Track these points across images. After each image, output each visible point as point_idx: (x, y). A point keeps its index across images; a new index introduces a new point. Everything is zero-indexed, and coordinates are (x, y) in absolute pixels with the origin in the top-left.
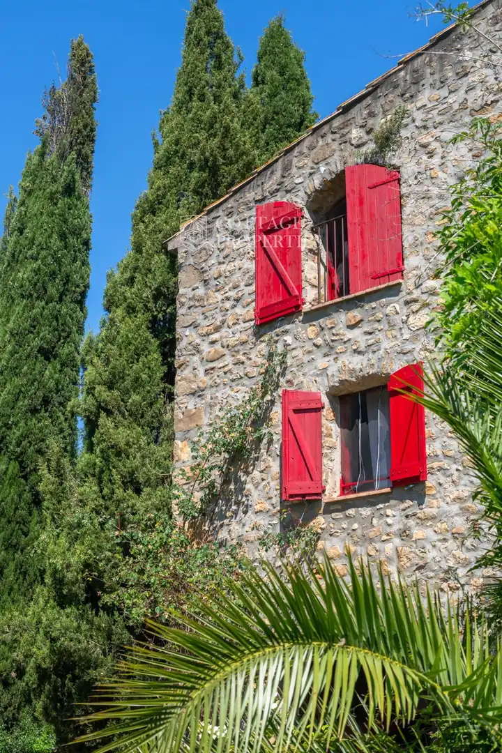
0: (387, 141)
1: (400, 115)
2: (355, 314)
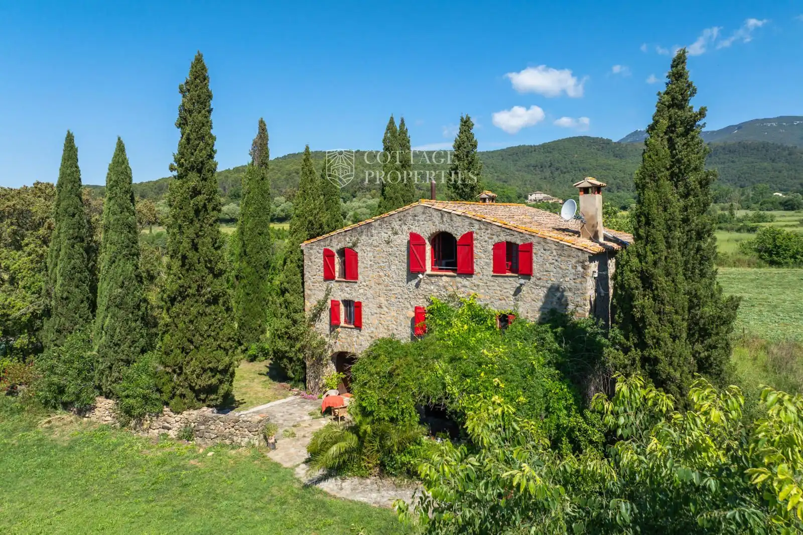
1: (358, 239)
2: (347, 284)
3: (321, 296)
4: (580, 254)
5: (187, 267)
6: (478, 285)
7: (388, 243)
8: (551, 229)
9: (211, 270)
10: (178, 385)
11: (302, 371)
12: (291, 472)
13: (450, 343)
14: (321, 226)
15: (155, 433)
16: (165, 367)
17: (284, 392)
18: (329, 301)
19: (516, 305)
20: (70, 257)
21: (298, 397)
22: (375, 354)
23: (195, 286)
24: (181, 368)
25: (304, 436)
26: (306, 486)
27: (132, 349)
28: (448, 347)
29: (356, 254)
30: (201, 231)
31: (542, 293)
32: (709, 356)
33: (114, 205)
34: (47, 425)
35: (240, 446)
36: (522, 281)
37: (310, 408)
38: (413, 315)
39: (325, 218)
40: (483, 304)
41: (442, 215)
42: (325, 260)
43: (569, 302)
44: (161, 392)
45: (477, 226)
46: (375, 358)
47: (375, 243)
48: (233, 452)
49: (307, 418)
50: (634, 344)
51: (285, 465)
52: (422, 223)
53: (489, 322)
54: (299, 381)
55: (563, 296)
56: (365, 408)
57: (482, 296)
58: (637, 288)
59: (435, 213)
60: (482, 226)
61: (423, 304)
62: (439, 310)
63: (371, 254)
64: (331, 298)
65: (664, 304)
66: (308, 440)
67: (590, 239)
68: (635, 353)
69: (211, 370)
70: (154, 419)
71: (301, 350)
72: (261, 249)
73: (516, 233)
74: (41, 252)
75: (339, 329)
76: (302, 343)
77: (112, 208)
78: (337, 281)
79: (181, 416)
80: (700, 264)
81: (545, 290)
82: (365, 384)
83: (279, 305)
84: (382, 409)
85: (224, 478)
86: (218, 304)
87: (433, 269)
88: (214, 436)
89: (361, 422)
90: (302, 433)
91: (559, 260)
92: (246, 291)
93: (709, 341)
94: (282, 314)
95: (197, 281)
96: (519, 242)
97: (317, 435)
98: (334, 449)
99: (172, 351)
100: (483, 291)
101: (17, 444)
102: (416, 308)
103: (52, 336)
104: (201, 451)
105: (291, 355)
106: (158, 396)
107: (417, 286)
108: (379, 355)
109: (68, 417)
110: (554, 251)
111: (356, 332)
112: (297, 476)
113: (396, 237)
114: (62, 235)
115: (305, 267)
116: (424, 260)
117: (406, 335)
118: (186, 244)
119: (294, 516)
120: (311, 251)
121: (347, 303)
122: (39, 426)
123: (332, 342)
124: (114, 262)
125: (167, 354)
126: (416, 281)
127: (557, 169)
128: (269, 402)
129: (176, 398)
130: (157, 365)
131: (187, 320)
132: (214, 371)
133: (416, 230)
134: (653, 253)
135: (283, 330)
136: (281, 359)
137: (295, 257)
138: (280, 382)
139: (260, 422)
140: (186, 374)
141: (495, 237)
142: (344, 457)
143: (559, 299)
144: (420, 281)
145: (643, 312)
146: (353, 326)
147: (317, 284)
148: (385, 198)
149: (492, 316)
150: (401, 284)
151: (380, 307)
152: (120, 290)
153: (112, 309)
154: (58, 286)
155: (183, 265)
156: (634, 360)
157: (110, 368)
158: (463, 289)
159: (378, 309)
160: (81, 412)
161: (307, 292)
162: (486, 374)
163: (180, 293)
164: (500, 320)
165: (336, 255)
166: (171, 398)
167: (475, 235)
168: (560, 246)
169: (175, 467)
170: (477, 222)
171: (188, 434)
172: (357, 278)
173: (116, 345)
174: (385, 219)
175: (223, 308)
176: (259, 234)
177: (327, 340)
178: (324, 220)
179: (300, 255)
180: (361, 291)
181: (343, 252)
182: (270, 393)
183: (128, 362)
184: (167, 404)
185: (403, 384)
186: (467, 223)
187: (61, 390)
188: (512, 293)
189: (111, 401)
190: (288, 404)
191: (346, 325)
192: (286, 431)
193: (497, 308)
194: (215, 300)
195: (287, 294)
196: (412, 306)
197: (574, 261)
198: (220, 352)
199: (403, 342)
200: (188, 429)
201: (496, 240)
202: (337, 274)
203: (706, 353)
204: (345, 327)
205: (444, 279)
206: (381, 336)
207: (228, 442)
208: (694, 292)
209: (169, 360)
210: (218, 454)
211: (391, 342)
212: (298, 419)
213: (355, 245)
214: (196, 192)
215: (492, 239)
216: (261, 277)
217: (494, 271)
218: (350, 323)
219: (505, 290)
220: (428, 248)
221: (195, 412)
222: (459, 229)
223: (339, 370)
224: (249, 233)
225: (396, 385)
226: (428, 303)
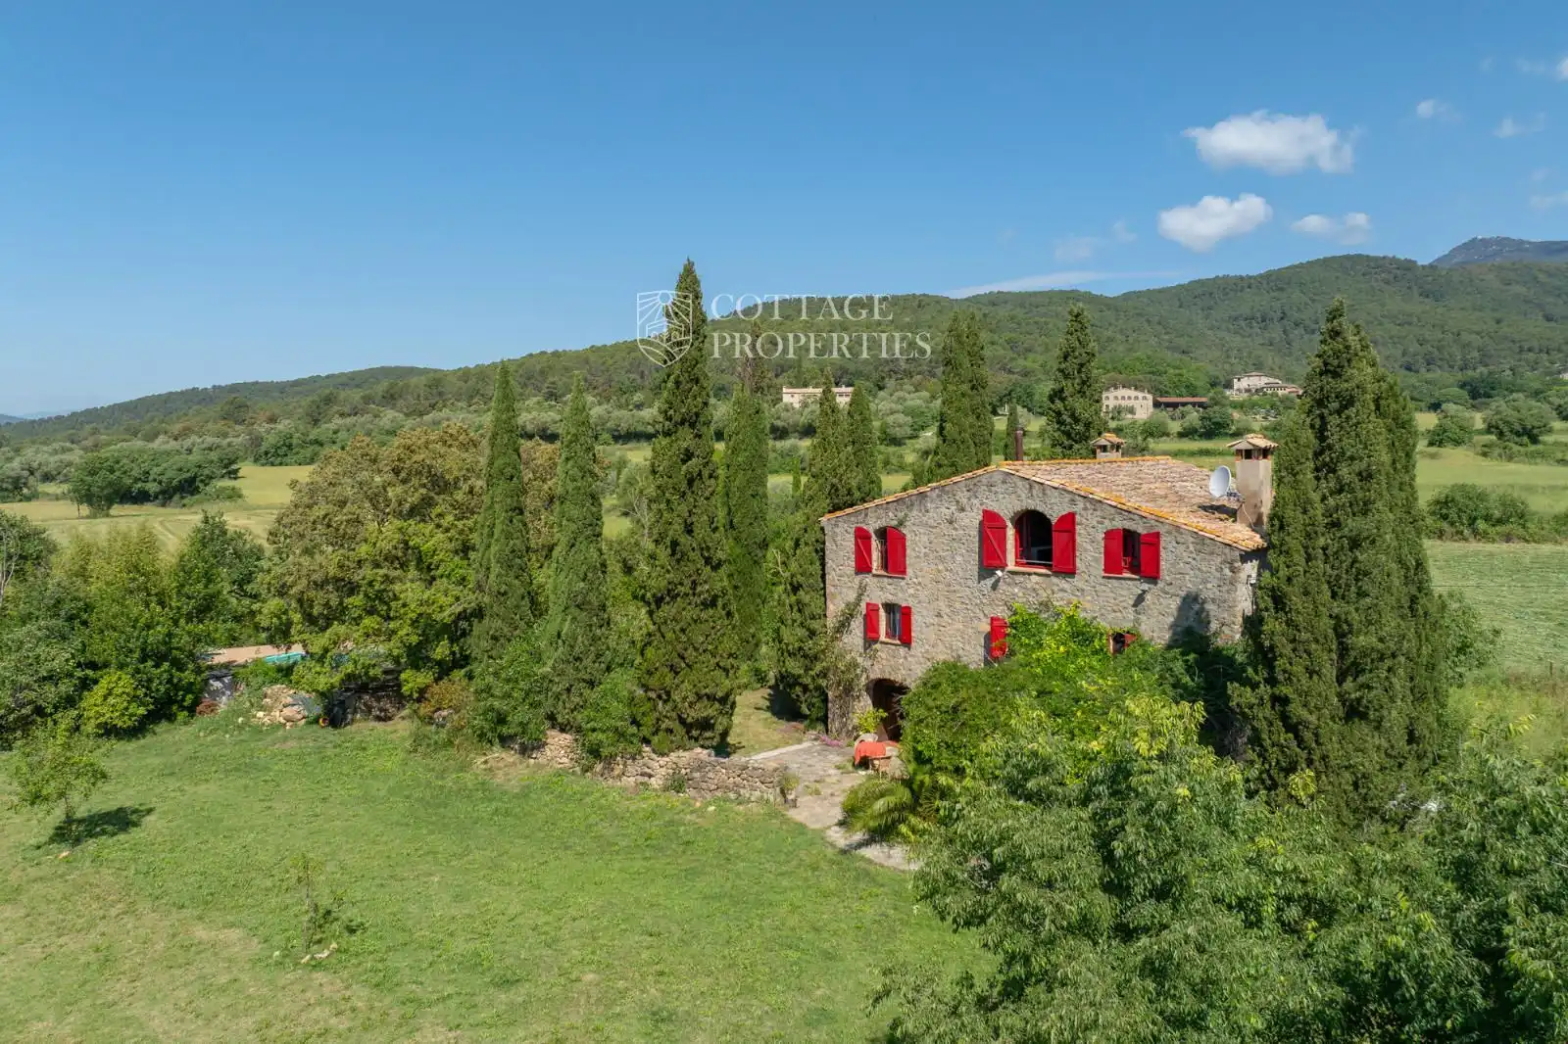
1: (906, 515)
2: (890, 580)
3: (852, 596)
4: (1227, 550)
5: (678, 556)
6: (1083, 590)
7: (951, 523)
8: (1195, 507)
9: (708, 561)
10: (666, 717)
11: (821, 705)
12: (820, 836)
13: (1039, 670)
14: (849, 493)
15: (630, 781)
16: (646, 691)
17: (797, 735)
18: (863, 605)
19: (1137, 620)
20: (509, 536)
21: (816, 743)
22: (934, 680)
23: (688, 582)
24: (668, 694)
25: (832, 795)
26: (844, 852)
27: (597, 665)
28: (1036, 675)
29: (903, 538)
30: (695, 507)
31: (1174, 604)
32: (1362, 698)
33: (573, 467)
34: (483, 766)
35: (749, 801)
36: (1146, 586)
37: (836, 759)
38: (988, 628)
39: (855, 479)
40: (1089, 616)
41: (1031, 487)
42: (857, 544)
43: (1212, 619)
44: (639, 725)
45: (1081, 504)
46: (934, 687)
47: (931, 522)
48: (741, 808)
49: (832, 771)
50: (1265, 679)
51: (813, 827)
52: (1001, 496)
53: (1097, 644)
54: (817, 719)
55: (1202, 609)
56: (921, 753)
57: (1088, 606)
58: (1267, 609)
59: (1020, 483)
60: (1088, 505)
61: (1002, 613)
62: (1025, 623)
63: (925, 539)
64: (866, 600)
65: (1299, 631)
66: (841, 799)
67: (1250, 526)
68: (1264, 690)
69: (708, 697)
70: (629, 762)
71: (824, 674)
72: (756, 518)
73: (1136, 517)
74: (461, 527)
75: (878, 646)
76: (824, 664)
77: (570, 472)
78: (874, 576)
79: (667, 759)
80: (1357, 580)
81: (1178, 601)
82: (921, 721)
83: (788, 608)
84: (945, 755)
85: (736, 837)
86: (716, 606)
87: (1017, 564)
88: (713, 787)
89: (915, 774)
90: (830, 791)
91: (1198, 558)
92: (733, 582)
93: (1361, 679)
94: (794, 621)
95: (690, 576)
96: (1141, 530)
97: (854, 792)
98: (880, 805)
99: (656, 669)
100: (1089, 598)
101: (455, 788)
102: (992, 619)
103: (485, 644)
104: (698, 804)
105: (807, 680)
106: (633, 729)
107: (994, 587)
108: (940, 684)
109: (510, 757)
110: (1191, 546)
111: (902, 651)
112: (830, 840)
113: (962, 515)
114: (497, 506)
115: (827, 552)
116: (1004, 552)
117: (976, 658)
118: (678, 527)
119: (830, 884)
120: (836, 530)
121: (890, 608)
122: (474, 766)
123: (867, 664)
124: (573, 545)
125: (650, 673)
126: (993, 579)
127: (1297, 325)
128: (776, 748)
129: (660, 733)
130: (634, 688)
131: (677, 628)
132: (711, 698)
133: (993, 507)
134: (1288, 567)
135: (796, 645)
136: (792, 686)
137: (811, 537)
138: (788, 720)
139: (775, 770)
140: (674, 701)
141: (1107, 522)
142: (893, 815)
143: (1197, 613)
144: (998, 581)
145: (1272, 639)
146: (898, 642)
147: (846, 579)
148: (944, 441)
149: (1102, 634)
150: (969, 583)
151: (939, 615)
152: (582, 584)
153: (573, 610)
154: (492, 577)
155: (673, 554)
156: (1262, 699)
157: (568, 690)
158: (1061, 594)
159: (936, 619)
160: (524, 751)
161: (830, 589)
162: (1083, 713)
163: (669, 591)
164: (1114, 639)
165: (874, 537)
166: (655, 733)
167: (1078, 518)
168: (1200, 539)
169: (669, 822)
170: (1081, 499)
171: (677, 784)
172: (904, 572)
173: (577, 659)
174: (947, 488)
175: (724, 613)
176: (753, 496)
177: (860, 660)
178: (854, 483)
179: (819, 535)
180: (911, 591)
181: (883, 533)
182: (777, 736)
183: (591, 684)
184: (646, 741)
185: (972, 722)
186: (1066, 500)
187: (501, 720)
188: (1131, 602)
189: (568, 736)
190: (804, 751)
191: (888, 640)
192: (807, 787)
193: (1110, 623)
194: (712, 603)
195: (801, 593)
196: (985, 615)
197: (1219, 559)
198: (718, 673)
199: (972, 667)
200: (676, 777)
201: (1108, 525)
202: (875, 565)
203: (1358, 694)
204: (887, 643)
205: (1034, 578)
206: (941, 657)
207: (732, 796)
208: (1343, 617)
209: (653, 682)
210: (720, 810)
211: (955, 666)
212: (821, 773)
213: (901, 523)
214: (688, 455)
215: (1102, 523)
216: (755, 562)
217: (1106, 570)
218: (893, 636)
219: (1122, 599)
220: (1011, 532)
221: (686, 754)
222: (1055, 508)
223: (877, 704)
224: (737, 494)
225: (963, 724)
226: (1010, 613)
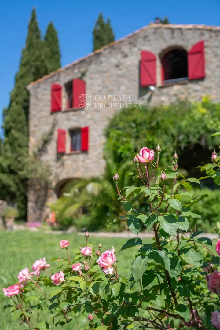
0: (83, 74)
2: (74, 113)
3: (47, 128)
6: (210, 88)
7: (117, 66)
29: (84, 84)
41: (173, 32)
42: (52, 95)
45: (207, 35)
47: (104, 69)
52: (153, 42)
59: (166, 32)
60: (213, 35)
63: (99, 80)
75: (65, 157)
78: (63, 112)
100: (214, 92)
107: (149, 99)
111: (82, 157)
116: (156, 75)
121: (73, 131)
123: (58, 171)
126: (148, 95)
133: (146, 48)
146: (79, 152)
147: (44, 119)
158: (194, 94)
165: (63, 89)
167: (206, 43)
170: (208, 32)
174: (115, 46)
177: (53, 169)
180: (89, 116)
191: (71, 152)
202: (64, 106)
204: (71, 154)
205: (176, 88)
218: (75, 149)
220: (158, 64)
222: (190, 40)
